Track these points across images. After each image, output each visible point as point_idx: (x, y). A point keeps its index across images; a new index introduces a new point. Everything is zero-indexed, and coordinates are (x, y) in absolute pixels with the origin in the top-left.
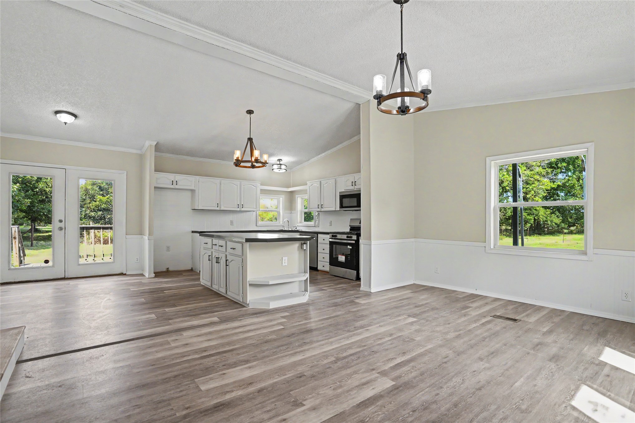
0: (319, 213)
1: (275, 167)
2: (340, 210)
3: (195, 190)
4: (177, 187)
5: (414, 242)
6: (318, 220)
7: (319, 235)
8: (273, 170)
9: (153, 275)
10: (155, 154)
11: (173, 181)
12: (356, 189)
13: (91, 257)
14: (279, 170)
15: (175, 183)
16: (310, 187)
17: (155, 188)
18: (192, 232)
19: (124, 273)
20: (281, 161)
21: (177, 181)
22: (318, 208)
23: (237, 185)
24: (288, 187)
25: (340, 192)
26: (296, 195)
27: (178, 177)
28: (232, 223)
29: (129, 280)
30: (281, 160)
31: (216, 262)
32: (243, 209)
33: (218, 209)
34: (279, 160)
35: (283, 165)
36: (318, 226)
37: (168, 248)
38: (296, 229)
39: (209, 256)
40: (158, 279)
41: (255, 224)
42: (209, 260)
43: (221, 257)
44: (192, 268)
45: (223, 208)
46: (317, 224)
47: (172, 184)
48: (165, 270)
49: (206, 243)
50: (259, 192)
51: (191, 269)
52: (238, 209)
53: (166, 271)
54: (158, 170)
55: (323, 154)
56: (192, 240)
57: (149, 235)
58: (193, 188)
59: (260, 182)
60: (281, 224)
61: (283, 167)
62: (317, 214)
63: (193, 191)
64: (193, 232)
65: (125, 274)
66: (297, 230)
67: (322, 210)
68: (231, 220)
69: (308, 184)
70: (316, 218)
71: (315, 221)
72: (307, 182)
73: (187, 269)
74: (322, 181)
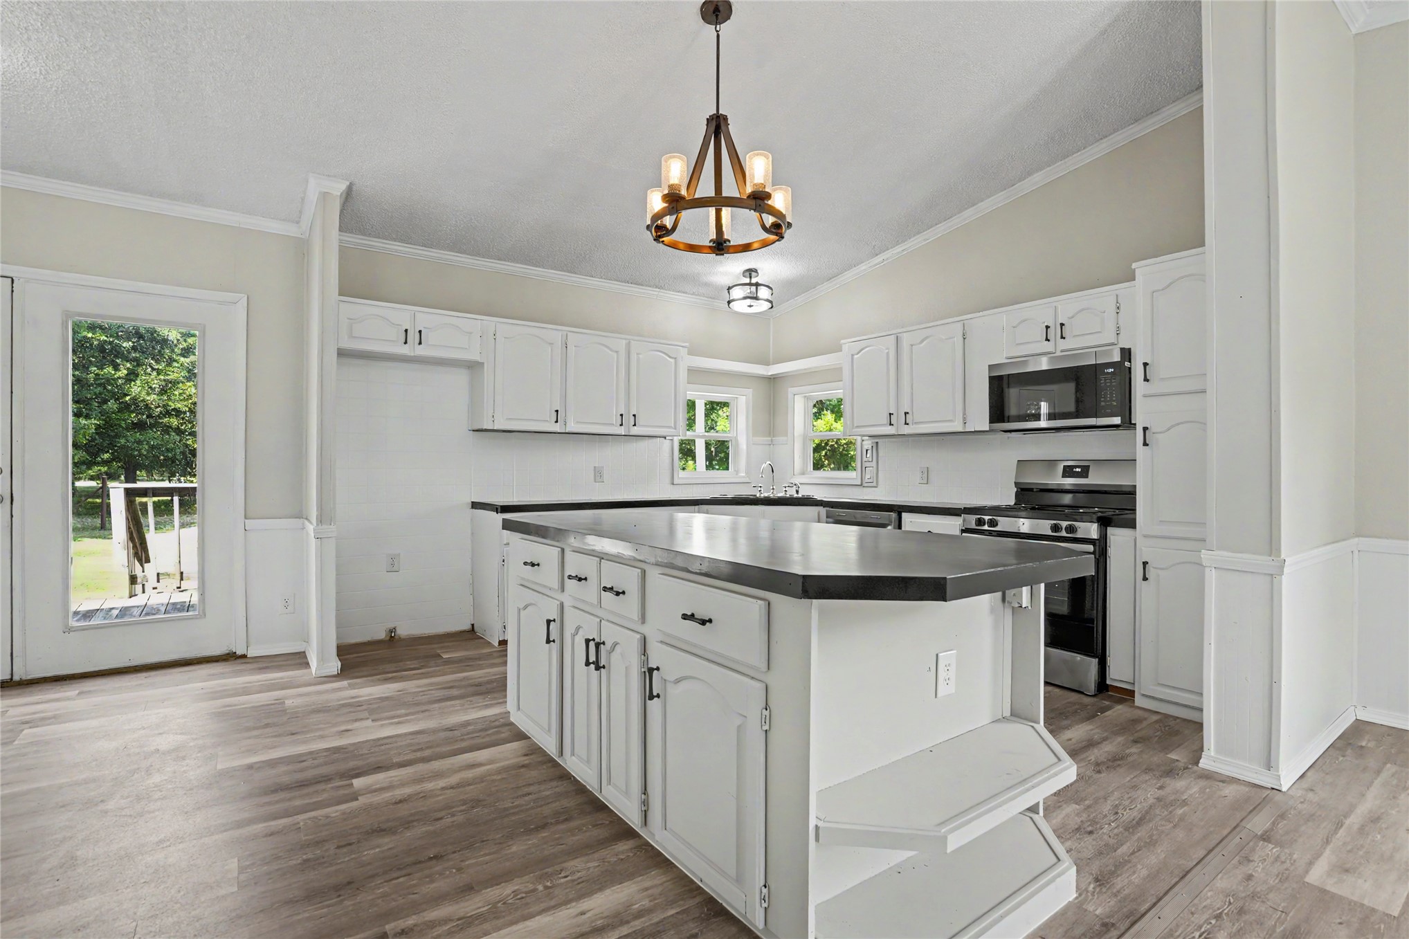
0: (877, 443)
1: (737, 293)
2: (991, 431)
3: (483, 363)
4: (421, 351)
5: (1356, 553)
6: (874, 464)
7: (906, 517)
8: (729, 302)
9: (335, 665)
10: (341, 241)
11: (406, 331)
12: (1062, 351)
13: (171, 580)
14: (749, 302)
15: (414, 337)
16: (853, 355)
17: (342, 353)
18: (472, 507)
19: (239, 652)
20: (753, 274)
21: (420, 332)
22: (891, 424)
23: (617, 352)
24: (767, 363)
25: (989, 366)
26: (790, 389)
27: (425, 318)
28: (598, 474)
29: (246, 691)
30: (756, 271)
31: (587, 664)
32: (635, 431)
33: (557, 428)
34: (750, 272)
35: (762, 287)
36: (874, 484)
37: (393, 565)
38: (797, 492)
39: (549, 622)
40: (351, 687)
41: (668, 480)
42: (548, 641)
43: (615, 644)
44: (473, 625)
45: (572, 427)
46: (868, 476)
47: (406, 343)
48: (382, 635)
49: (533, 565)
50: (683, 375)
51: (467, 627)
52: (622, 431)
53: (388, 638)
54: (350, 288)
55: (898, 249)
56: (472, 533)
57: (320, 521)
58: (474, 356)
59: (687, 344)
60: (743, 477)
61: (763, 293)
62: (868, 444)
63: (473, 367)
64: (475, 505)
65: (244, 656)
66: (800, 495)
67: (906, 430)
68: (597, 465)
69: (848, 346)
70: (865, 459)
71: (864, 468)
72: (842, 341)
73: (457, 630)
74: (905, 334)
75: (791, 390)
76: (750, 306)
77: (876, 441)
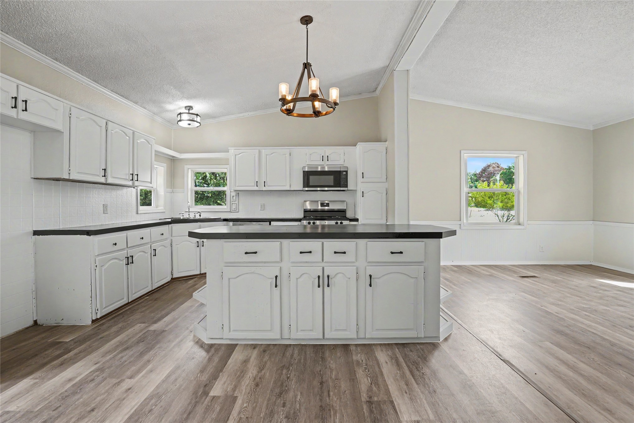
0: (238, 193)
2: (303, 190)
3: (63, 133)
6: (237, 202)
11: (15, 98)
12: (327, 165)
14: (189, 122)
15: (21, 105)
20: (191, 109)
21: (25, 101)
22: (257, 186)
23: (129, 137)
24: (180, 152)
25: (302, 167)
34: (190, 107)
36: (237, 211)
41: (135, 211)
43: (337, 274)
44: (35, 321)
45: (110, 180)
46: (234, 208)
47: (15, 107)
50: (154, 154)
52: (131, 184)
58: (59, 127)
59: (155, 138)
60: (162, 209)
62: (233, 193)
67: (264, 189)
68: (104, 203)
69: (232, 151)
70: (232, 200)
71: (231, 204)
72: (229, 148)
73: (23, 328)
74: (263, 150)
75: (186, 167)
76: (189, 124)
77: (238, 192)
